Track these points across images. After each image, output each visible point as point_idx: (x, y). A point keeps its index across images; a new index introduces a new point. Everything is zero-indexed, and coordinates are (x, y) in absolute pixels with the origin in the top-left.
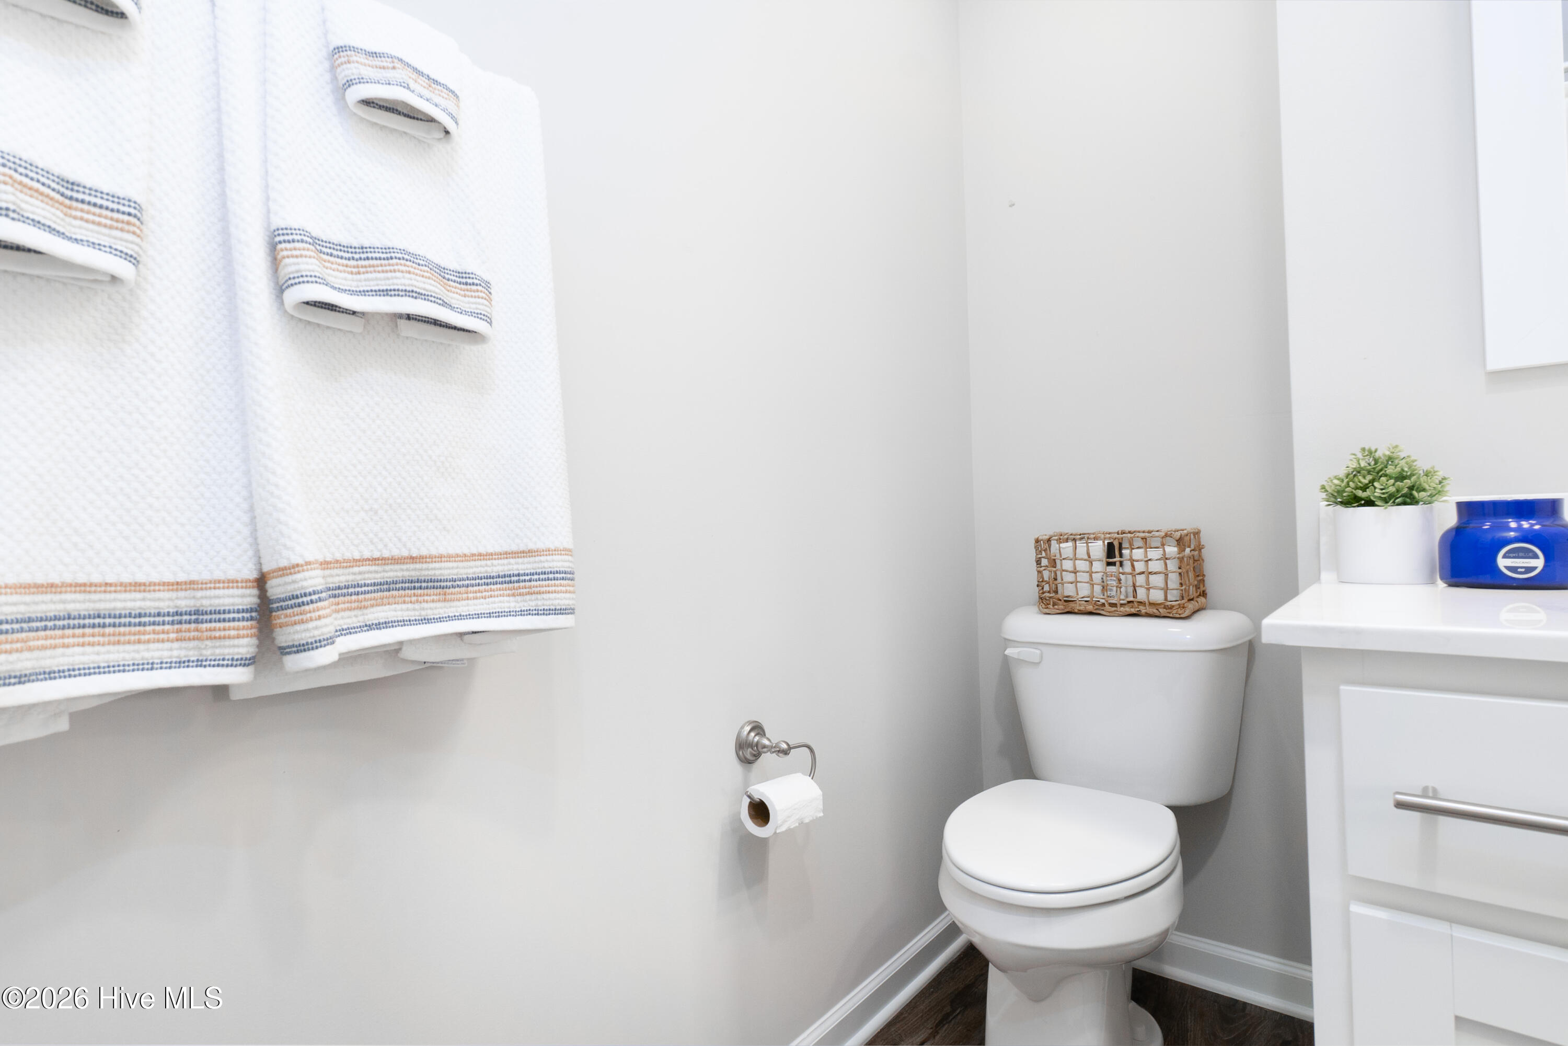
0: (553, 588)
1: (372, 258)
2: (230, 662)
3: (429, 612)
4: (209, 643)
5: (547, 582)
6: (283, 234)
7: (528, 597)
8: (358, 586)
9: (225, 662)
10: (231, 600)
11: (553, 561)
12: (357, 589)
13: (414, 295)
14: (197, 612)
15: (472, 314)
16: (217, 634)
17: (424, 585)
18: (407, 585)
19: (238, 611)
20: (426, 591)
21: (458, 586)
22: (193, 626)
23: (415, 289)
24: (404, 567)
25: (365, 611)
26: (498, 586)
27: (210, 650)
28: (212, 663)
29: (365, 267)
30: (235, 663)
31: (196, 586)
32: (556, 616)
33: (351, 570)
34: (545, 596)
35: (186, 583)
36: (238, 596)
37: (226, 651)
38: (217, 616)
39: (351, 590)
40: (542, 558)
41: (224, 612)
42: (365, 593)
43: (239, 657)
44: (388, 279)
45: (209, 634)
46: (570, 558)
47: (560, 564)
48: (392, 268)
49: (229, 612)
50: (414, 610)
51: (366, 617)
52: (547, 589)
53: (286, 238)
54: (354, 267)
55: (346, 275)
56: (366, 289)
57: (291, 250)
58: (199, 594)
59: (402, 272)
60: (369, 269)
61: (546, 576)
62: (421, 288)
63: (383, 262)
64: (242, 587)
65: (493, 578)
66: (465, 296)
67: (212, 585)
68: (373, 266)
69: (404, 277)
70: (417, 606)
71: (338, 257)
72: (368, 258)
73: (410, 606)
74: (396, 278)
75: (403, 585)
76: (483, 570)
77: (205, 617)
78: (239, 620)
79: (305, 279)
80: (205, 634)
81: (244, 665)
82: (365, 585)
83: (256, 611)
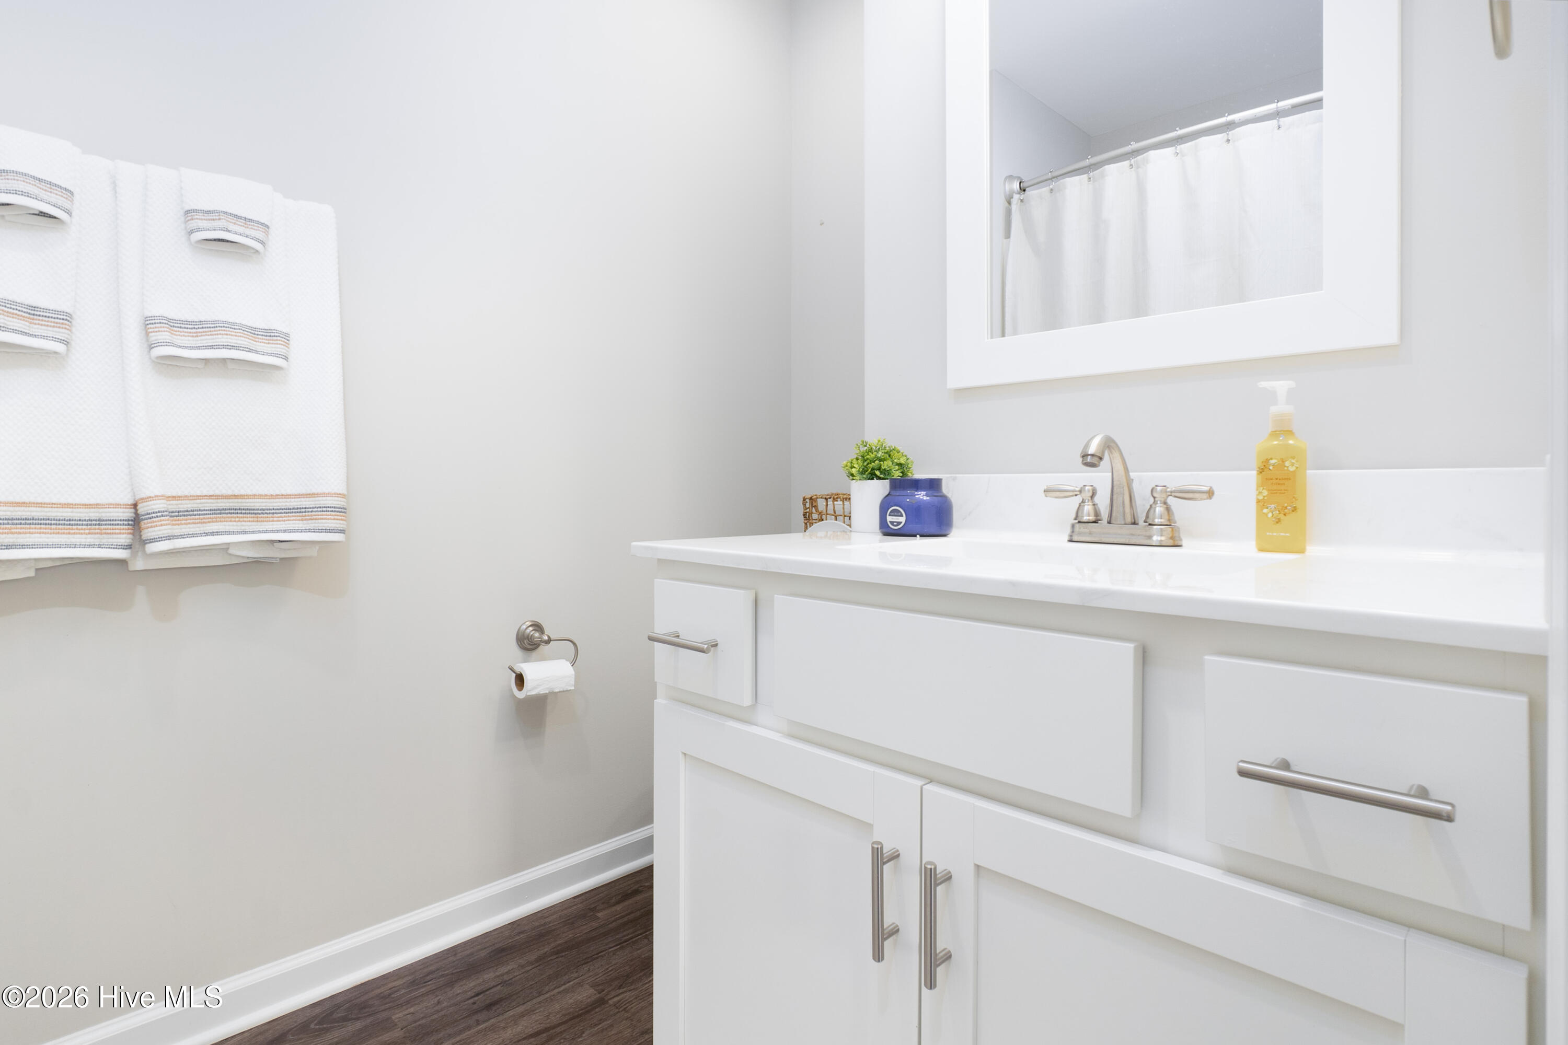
0: (325, 517)
1: (205, 328)
2: (115, 547)
3: (247, 527)
4: (105, 536)
5: (322, 513)
6: (150, 320)
7: (310, 521)
8: (200, 510)
9: (113, 546)
10: (117, 514)
11: (326, 500)
12: (199, 512)
13: (229, 347)
14: (99, 520)
15: (271, 354)
16: (109, 531)
17: (244, 511)
18: (232, 511)
19: (121, 520)
20: (245, 515)
21: (266, 513)
22: (97, 527)
23: (229, 344)
24: (231, 500)
25: (205, 525)
26: (293, 514)
27: (106, 540)
28: (106, 546)
29: (201, 332)
30: (118, 547)
31: (99, 506)
32: (326, 533)
33: (195, 501)
34: (320, 521)
35: (94, 505)
36: (121, 512)
37: (114, 540)
38: (110, 522)
39: (195, 513)
40: (320, 498)
41: (113, 520)
42: (204, 514)
43: (121, 544)
44: (213, 339)
45: (105, 531)
46: (344, 499)
47: (330, 502)
48: (216, 333)
49: (116, 520)
50: (237, 526)
51: (205, 528)
52: (321, 517)
53: (151, 322)
54: (195, 333)
55: (190, 338)
56: (200, 345)
57: (153, 328)
58: (101, 510)
59: (222, 334)
60: (203, 334)
61: (321, 509)
62: (234, 343)
63: (212, 329)
64: (123, 508)
65: (290, 509)
66: (269, 343)
67: (108, 506)
68: (206, 332)
69: (223, 338)
70: (239, 523)
71: (185, 328)
72: (203, 328)
73: (234, 523)
74: (218, 338)
75: (230, 511)
76: (284, 504)
77: (103, 523)
78: (121, 525)
79: (160, 344)
80: (103, 531)
81: (124, 549)
82: (204, 510)
83: (132, 521)
